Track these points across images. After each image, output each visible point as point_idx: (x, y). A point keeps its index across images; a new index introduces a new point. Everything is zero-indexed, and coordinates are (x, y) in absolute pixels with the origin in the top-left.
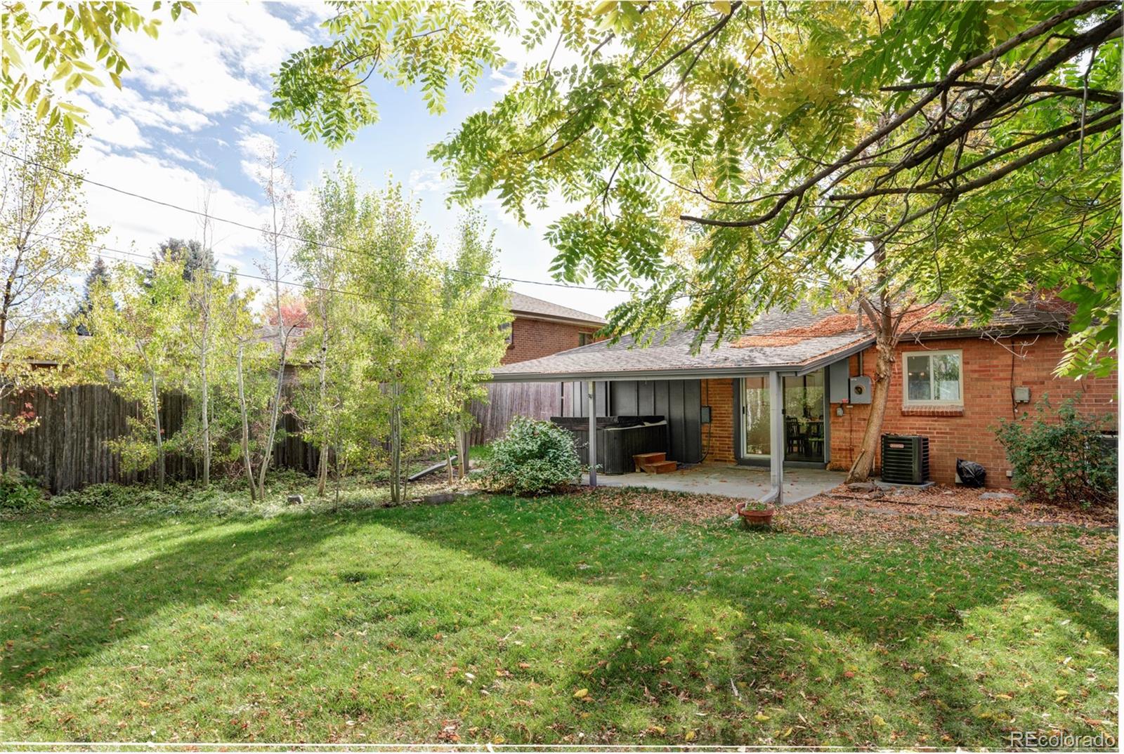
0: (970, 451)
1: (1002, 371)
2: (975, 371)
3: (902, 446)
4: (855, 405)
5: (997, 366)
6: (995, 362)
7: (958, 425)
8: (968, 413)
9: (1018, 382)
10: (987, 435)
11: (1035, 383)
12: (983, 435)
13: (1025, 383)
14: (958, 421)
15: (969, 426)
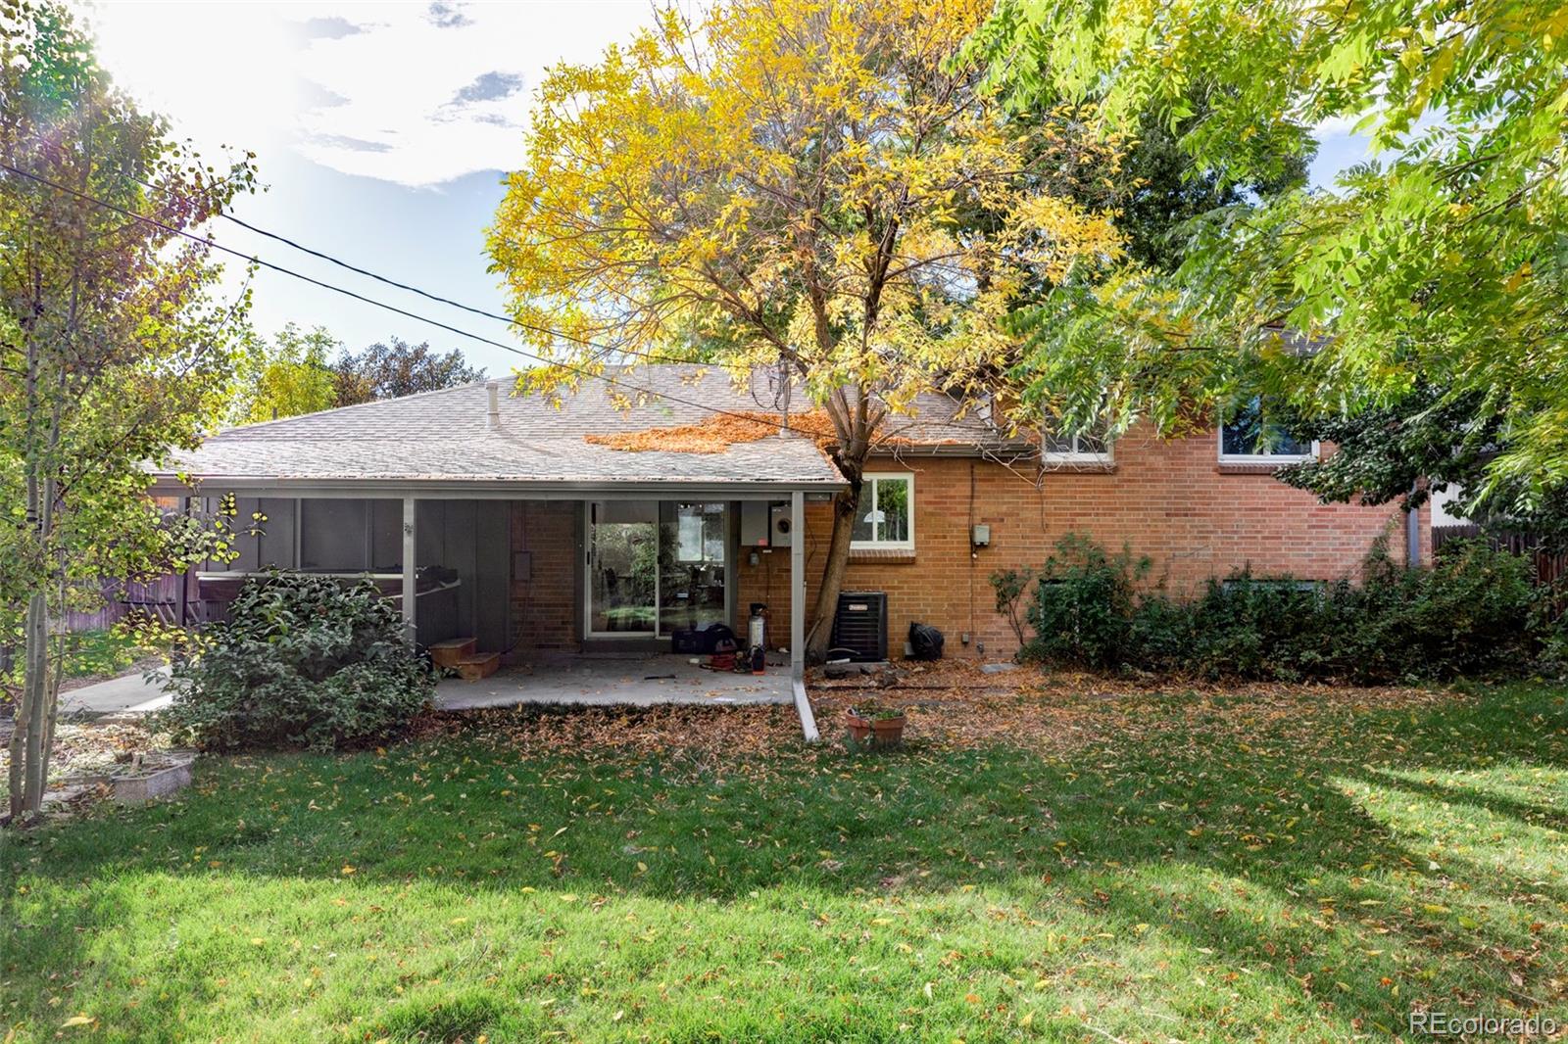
0: (921, 611)
1: (960, 503)
2: (930, 503)
3: (864, 608)
4: (775, 549)
5: (954, 497)
6: (952, 492)
7: (908, 576)
8: (921, 560)
9: (977, 519)
10: (940, 588)
11: (994, 520)
12: (937, 588)
13: (984, 520)
14: (908, 570)
15: (922, 577)
